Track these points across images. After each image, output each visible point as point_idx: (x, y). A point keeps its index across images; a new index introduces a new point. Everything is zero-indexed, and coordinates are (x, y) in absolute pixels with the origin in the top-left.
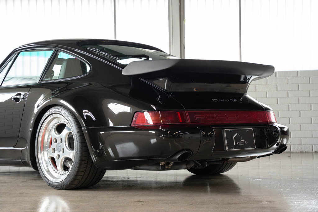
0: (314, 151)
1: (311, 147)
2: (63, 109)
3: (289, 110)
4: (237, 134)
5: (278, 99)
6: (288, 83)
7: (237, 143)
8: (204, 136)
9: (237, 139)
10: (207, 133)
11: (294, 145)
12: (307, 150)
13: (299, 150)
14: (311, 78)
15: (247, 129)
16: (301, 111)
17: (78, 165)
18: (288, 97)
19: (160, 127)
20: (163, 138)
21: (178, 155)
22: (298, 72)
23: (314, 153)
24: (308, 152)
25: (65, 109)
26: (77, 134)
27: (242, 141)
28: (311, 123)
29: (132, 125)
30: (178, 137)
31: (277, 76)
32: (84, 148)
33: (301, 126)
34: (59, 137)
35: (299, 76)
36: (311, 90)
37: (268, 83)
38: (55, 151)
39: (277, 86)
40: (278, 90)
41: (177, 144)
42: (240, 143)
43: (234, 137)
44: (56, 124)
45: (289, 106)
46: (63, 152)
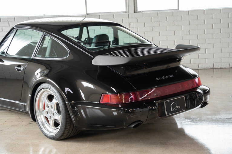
0: (230, 67)
1: (228, 64)
2: (52, 87)
3: (213, 38)
4: (173, 103)
5: (205, 30)
6: (213, 18)
7: (173, 109)
8: (150, 109)
9: (173, 106)
10: (152, 107)
11: (216, 63)
12: (225, 67)
13: (220, 67)
14: (230, 14)
15: (181, 97)
16: (222, 39)
17: (64, 127)
18: (213, 28)
19: (120, 105)
20: (122, 113)
21: (133, 125)
22: (220, 9)
23: (230, 69)
24: (226, 68)
25: (53, 87)
26: (62, 106)
27: (177, 107)
28: (229, 47)
29: (100, 102)
30: (133, 112)
31: (205, 13)
32: (67, 116)
33: (221, 49)
34: (50, 104)
35: (221, 12)
36: (230, 23)
37: (198, 19)
38: (48, 113)
39: (205, 20)
40: (205, 23)
41: (132, 116)
42: (176, 109)
43: (171, 105)
44: (47, 94)
45: (213, 35)
46: (54, 115)
